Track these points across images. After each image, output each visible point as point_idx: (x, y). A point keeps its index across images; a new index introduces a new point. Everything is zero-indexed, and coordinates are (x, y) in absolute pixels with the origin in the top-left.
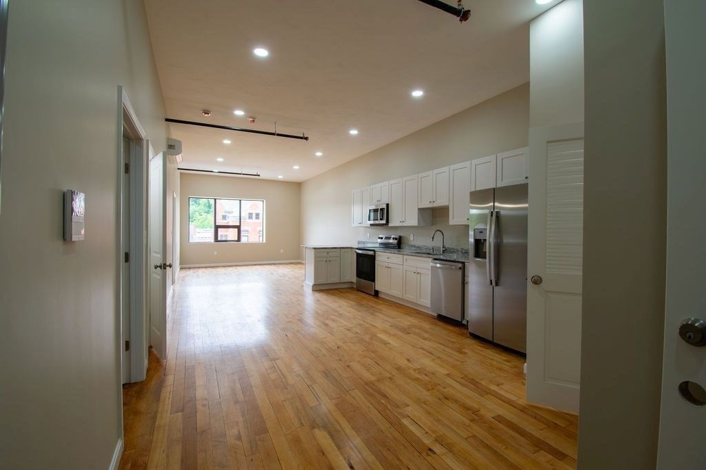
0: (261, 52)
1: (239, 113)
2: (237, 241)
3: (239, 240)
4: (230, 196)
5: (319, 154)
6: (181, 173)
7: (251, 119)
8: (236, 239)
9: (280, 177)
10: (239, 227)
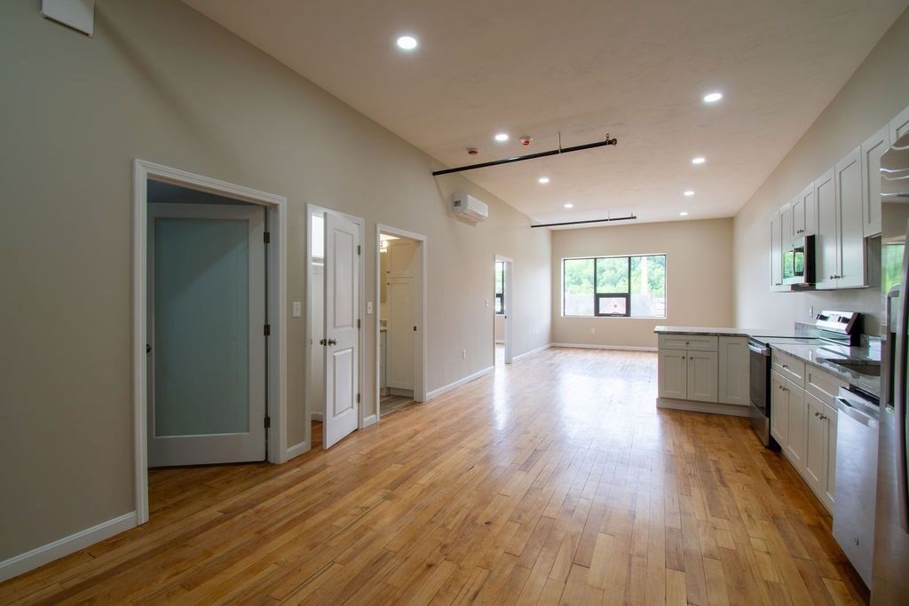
0: (407, 43)
1: (502, 138)
2: (624, 316)
3: (628, 313)
4: (614, 253)
5: (699, 161)
6: (553, 232)
7: (523, 141)
8: (625, 313)
9: (684, 214)
10: (627, 296)
